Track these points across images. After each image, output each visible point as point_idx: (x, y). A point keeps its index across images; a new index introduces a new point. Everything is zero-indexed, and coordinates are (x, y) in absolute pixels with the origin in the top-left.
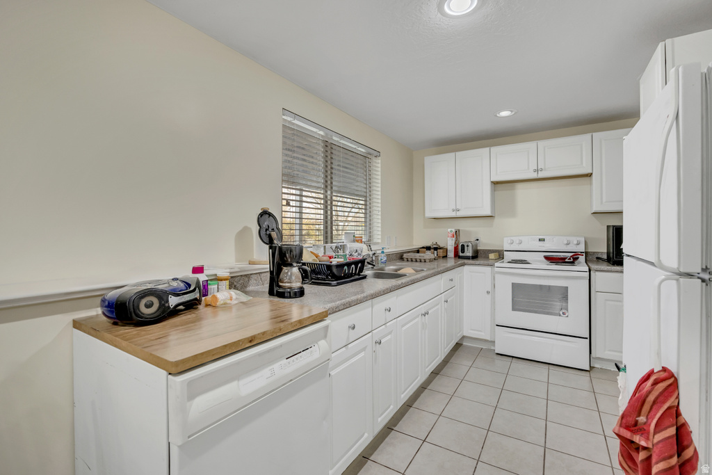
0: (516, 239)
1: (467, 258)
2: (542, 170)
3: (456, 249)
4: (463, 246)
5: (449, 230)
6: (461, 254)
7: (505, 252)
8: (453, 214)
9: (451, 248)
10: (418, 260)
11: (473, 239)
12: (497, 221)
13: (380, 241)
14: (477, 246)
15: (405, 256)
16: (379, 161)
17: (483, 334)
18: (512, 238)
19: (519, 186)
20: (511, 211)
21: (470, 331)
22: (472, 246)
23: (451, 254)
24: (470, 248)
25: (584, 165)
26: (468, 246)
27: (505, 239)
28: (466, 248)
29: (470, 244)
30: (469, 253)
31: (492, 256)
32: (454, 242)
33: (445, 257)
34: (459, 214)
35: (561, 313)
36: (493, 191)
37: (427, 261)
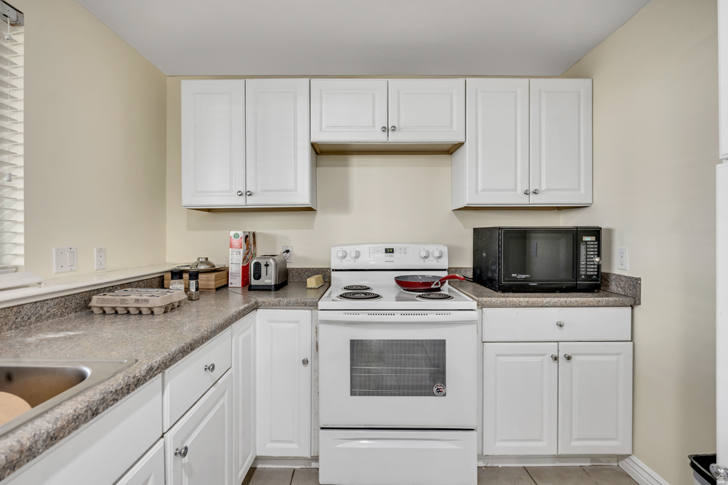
0: (351, 250)
1: (266, 289)
2: (394, 128)
3: (245, 269)
4: (258, 265)
5: (232, 233)
6: (254, 282)
7: (333, 274)
8: (239, 202)
9: (235, 269)
10: (132, 311)
11: (279, 251)
12: (320, 217)
13: (20, 262)
14: (285, 262)
15: (95, 301)
16: (19, 36)
17: (295, 446)
18: (345, 248)
19: (355, 160)
20: (342, 203)
21: (270, 445)
22: (276, 265)
23: (236, 281)
24: (272, 270)
25: (455, 128)
26: (267, 265)
27: (334, 250)
28: (263, 269)
29: (271, 261)
30: (269, 278)
31: (312, 282)
32: (241, 257)
33: (223, 287)
34: (252, 202)
35: (435, 389)
36: (315, 165)
37: (156, 311)
